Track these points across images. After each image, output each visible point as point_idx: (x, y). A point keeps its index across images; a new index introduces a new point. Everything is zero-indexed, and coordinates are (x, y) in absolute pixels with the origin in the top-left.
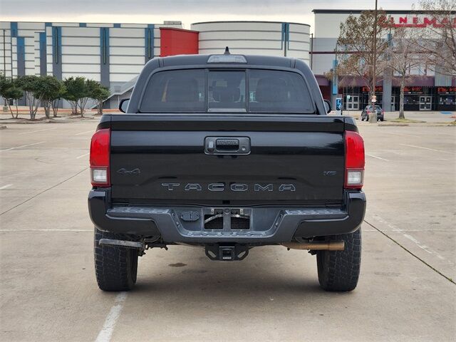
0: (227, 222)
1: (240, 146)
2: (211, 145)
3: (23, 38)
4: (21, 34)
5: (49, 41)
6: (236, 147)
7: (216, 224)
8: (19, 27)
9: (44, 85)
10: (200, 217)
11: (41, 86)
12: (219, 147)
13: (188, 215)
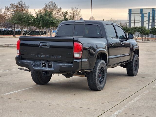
0: (47, 66)
1: (47, 45)
2: (41, 45)
3: (144, 14)
4: (143, 12)
5: (151, 15)
6: (46, 45)
7: (44, 66)
8: (143, 10)
9: (140, 30)
10: (41, 64)
11: (139, 30)
12: (43, 45)
13: (38, 63)
